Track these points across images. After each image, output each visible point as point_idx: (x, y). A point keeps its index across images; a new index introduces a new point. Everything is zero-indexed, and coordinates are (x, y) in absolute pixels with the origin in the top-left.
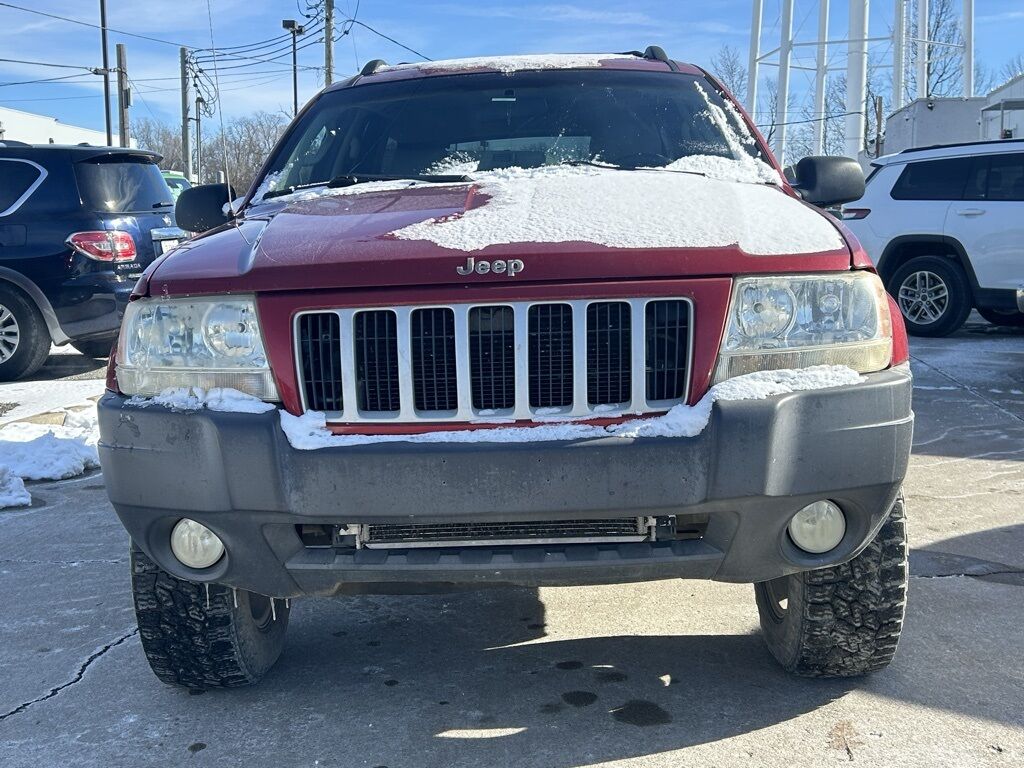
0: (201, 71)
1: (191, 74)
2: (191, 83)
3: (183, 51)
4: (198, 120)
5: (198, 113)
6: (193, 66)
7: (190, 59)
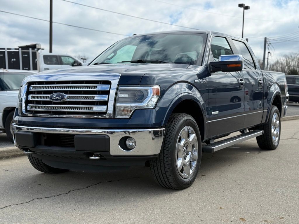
0: (270, 44)
1: (267, 45)
2: (267, 47)
3: (266, 38)
4: (268, 58)
5: (268, 56)
6: (268, 43)
7: (267, 41)
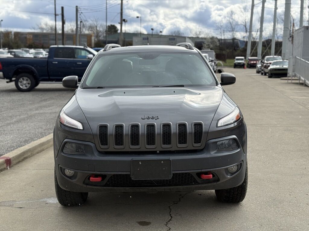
1: (79, 14)
3: (77, 7)
6: (79, 11)
7: (79, 10)
